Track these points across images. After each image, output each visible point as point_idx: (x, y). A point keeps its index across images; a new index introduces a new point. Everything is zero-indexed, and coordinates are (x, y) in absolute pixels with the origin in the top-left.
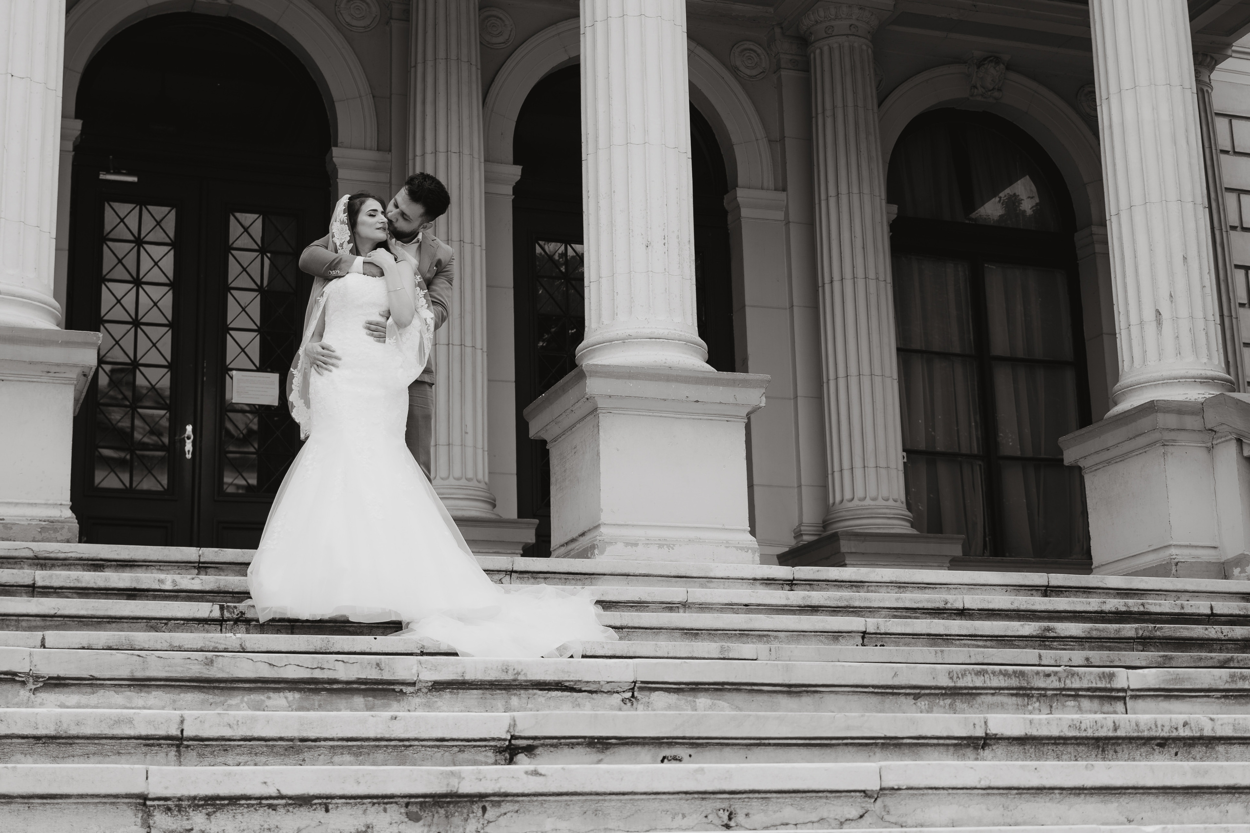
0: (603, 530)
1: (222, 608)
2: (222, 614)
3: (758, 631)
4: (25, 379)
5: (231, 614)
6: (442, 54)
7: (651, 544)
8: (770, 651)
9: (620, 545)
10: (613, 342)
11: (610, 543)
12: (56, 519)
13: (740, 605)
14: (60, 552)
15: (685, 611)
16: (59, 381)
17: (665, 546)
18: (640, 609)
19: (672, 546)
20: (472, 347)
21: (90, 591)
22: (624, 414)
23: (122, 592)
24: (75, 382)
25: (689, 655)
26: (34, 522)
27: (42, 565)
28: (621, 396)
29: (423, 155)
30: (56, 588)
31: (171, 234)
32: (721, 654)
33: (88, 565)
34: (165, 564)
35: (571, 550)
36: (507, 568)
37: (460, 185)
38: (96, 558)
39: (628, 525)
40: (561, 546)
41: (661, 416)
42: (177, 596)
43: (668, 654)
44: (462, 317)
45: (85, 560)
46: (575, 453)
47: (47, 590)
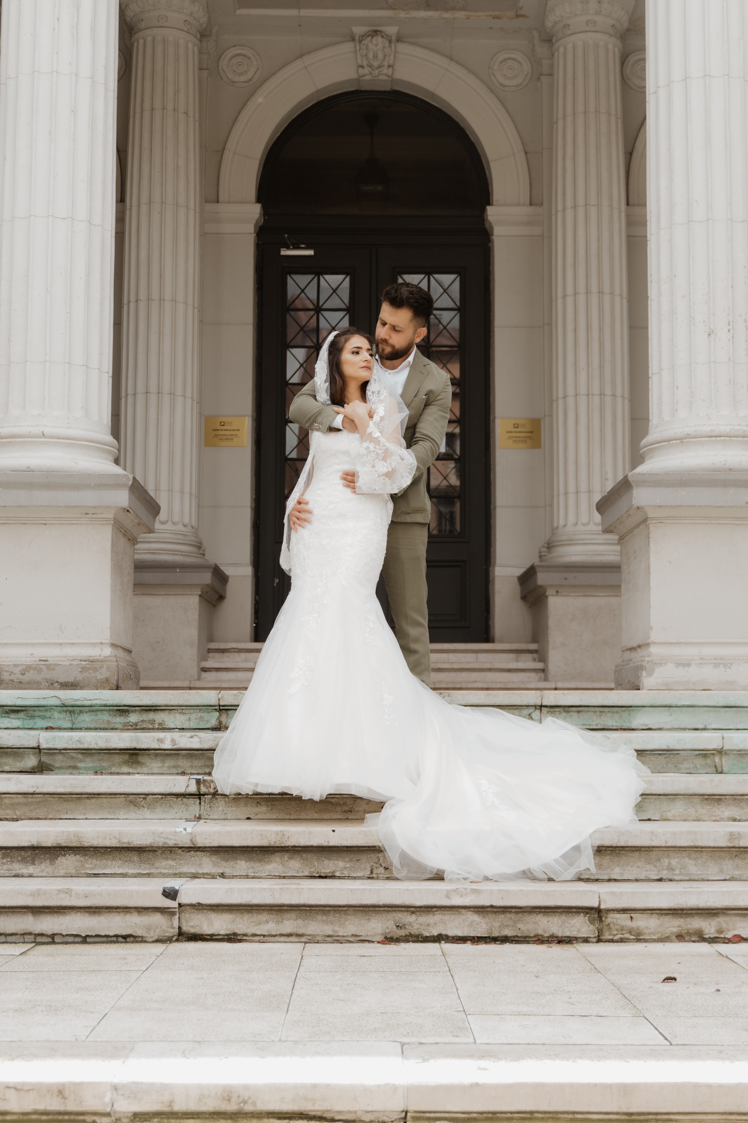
0: (653, 649)
2: (199, 789)
4: (65, 522)
6: (580, 108)
7: (706, 663)
9: (670, 667)
10: (671, 442)
11: (660, 664)
12: (96, 658)
14: (85, 699)
15: (721, 759)
16: (97, 522)
17: (721, 666)
18: (669, 758)
19: (729, 665)
20: (612, 395)
21: (93, 751)
22: (677, 523)
23: (124, 751)
24: (112, 522)
25: (692, 844)
26: (75, 663)
27: (70, 712)
28: (671, 506)
29: (564, 210)
30: (61, 750)
31: (347, 300)
32: (730, 843)
33: (113, 710)
34: (187, 708)
35: (631, 660)
36: (537, 703)
37: (599, 237)
38: (120, 704)
39: (680, 643)
40: (628, 650)
41: (719, 523)
42: (178, 754)
43: (666, 843)
44: (601, 367)
45: (110, 706)
46: (635, 557)
47: (53, 751)
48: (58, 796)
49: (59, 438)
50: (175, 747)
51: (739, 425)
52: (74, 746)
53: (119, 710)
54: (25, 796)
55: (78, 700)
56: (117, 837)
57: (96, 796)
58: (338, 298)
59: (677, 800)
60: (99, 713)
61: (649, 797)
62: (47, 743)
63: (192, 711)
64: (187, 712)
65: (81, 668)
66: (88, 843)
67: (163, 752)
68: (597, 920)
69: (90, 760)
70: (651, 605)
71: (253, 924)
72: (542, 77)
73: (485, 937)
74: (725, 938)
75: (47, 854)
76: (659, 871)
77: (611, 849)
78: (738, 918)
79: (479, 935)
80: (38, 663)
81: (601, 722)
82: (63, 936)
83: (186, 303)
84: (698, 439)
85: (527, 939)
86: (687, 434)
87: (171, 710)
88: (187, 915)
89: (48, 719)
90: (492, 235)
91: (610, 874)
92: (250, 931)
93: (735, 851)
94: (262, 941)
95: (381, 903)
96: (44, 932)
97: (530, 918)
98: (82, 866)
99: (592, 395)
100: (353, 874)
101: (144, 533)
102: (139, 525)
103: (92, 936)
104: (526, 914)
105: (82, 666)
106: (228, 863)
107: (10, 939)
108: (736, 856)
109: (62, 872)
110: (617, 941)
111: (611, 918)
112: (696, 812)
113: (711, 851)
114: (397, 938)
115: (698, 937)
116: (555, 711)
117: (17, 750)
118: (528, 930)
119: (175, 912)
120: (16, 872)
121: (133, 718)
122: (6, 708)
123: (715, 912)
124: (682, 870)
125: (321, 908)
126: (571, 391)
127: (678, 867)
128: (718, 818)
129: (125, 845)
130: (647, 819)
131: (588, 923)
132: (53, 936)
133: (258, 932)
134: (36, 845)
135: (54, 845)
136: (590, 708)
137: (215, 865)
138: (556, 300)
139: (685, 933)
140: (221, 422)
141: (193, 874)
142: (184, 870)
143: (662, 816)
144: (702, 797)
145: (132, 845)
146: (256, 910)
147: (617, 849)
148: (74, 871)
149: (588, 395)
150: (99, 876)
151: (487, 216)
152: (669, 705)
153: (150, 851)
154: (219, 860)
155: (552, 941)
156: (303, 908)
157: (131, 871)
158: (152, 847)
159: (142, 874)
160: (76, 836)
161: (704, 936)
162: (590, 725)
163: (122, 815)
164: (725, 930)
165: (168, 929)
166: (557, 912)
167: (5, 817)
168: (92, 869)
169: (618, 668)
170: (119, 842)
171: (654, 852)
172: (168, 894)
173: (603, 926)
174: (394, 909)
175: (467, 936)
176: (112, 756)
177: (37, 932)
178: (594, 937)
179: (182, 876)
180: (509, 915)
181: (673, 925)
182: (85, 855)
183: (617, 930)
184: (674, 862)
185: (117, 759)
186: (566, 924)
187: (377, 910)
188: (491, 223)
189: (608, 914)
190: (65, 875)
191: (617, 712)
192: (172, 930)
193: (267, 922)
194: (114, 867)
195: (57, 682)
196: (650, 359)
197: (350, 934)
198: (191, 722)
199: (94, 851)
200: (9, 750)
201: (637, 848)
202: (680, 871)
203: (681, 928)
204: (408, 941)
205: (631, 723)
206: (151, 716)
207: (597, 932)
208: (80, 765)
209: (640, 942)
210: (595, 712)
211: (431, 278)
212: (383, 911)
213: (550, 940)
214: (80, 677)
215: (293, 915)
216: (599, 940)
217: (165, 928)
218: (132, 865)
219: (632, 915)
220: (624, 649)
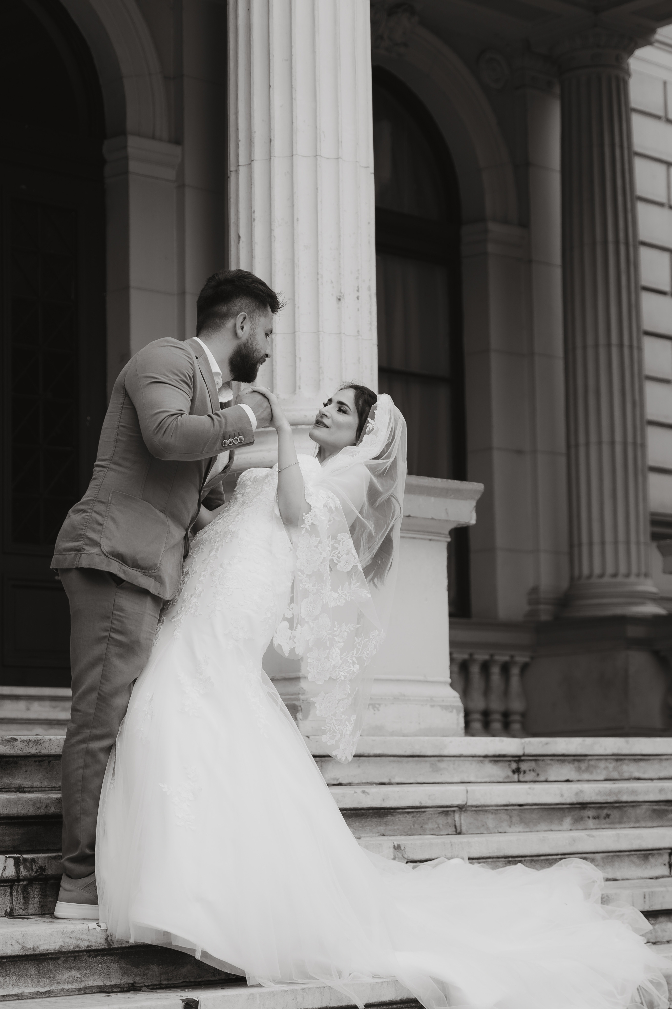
1: (17, 862)
2: (18, 871)
5: (28, 871)
8: (645, 898)
13: (516, 805)
15: (460, 817)
56: (20, 942)
141: (100, 987)
142: (90, 983)
145: (37, 952)
157: (28, 990)
159: (41, 993)
170: (23, 947)
179: (87, 991)
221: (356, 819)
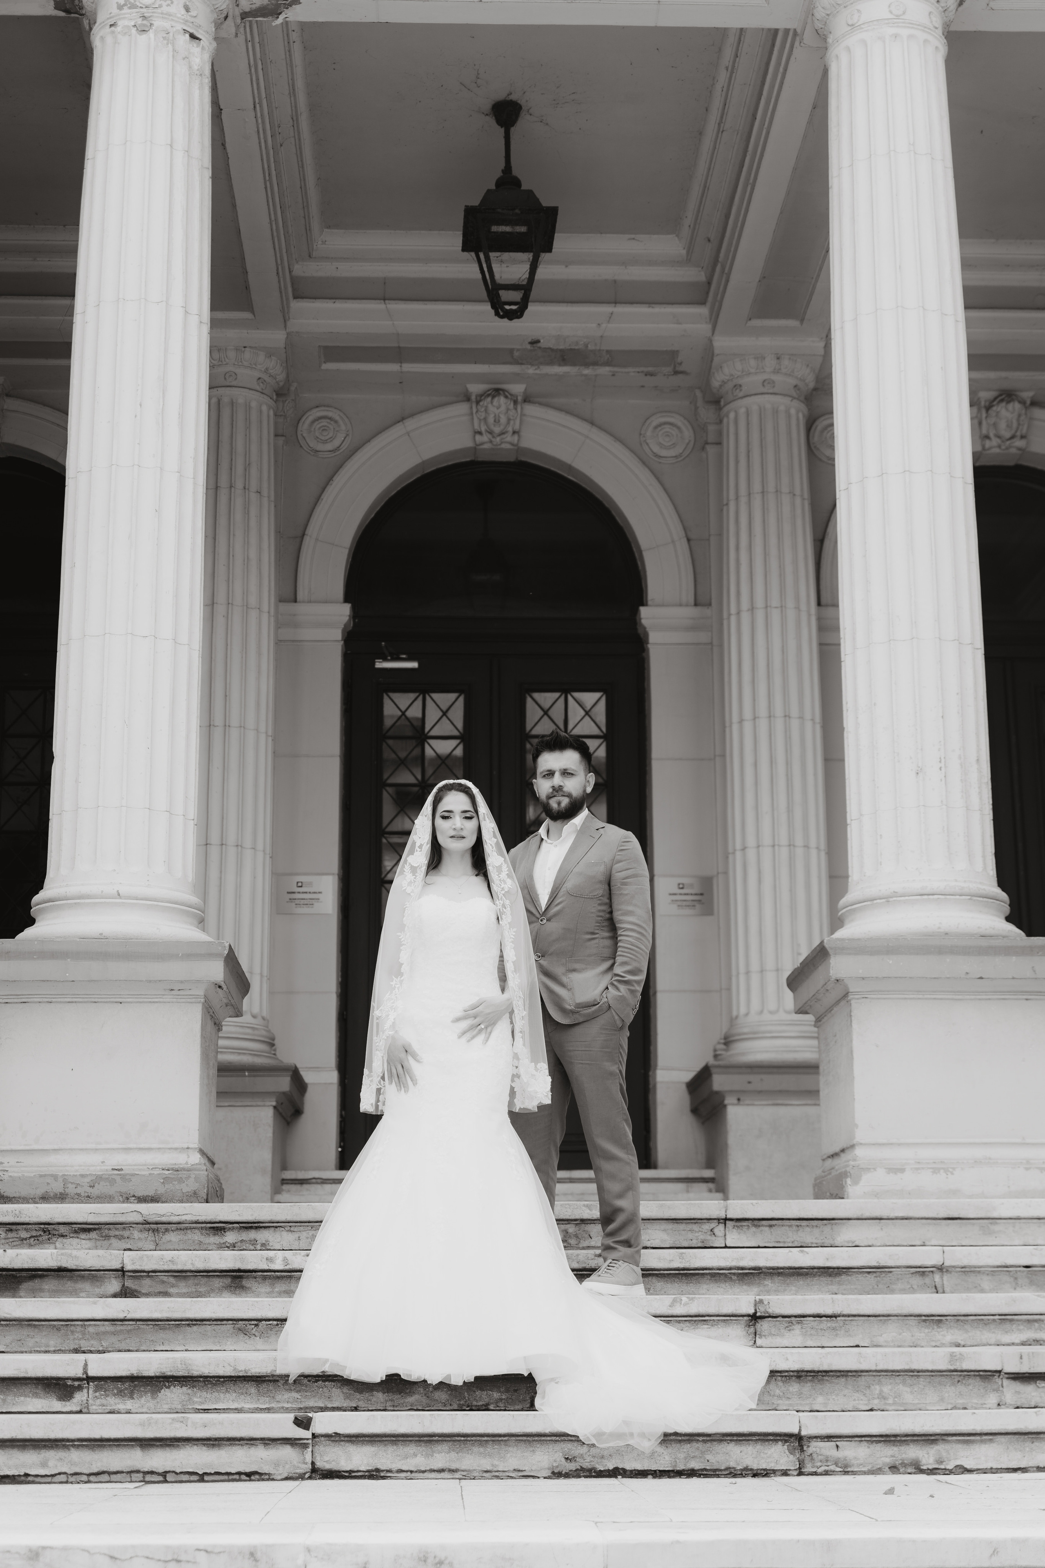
0: (859, 1152)
3: (1026, 1315)
4: (145, 1000)
6: (757, 487)
7: (923, 1168)
9: (880, 1173)
10: (875, 902)
11: (868, 1169)
12: (181, 1166)
13: (1020, 1267)
14: (172, 1214)
15: (942, 1278)
16: (183, 1000)
17: (942, 1171)
18: (880, 1277)
19: (951, 1170)
20: (805, 846)
21: (189, 1274)
22: (885, 999)
23: (225, 1274)
24: (203, 1000)
25: (907, 1367)
26: (156, 1172)
27: (154, 1230)
28: (877, 977)
29: (738, 613)
30: (149, 1272)
31: (460, 725)
32: (951, 1365)
33: (206, 1228)
34: (296, 1224)
35: (833, 1168)
36: (721, 1215)
37: (783, 647)
38: (214, 1220)
39: (891, 1144)
40: (829, 1157)
41: (935, 999)
42: (290, 1277)
43: (876, 1366)
44: (790, 810)
45: (202, 1223)
46: (836, 1042)
47: (139, 1274)
48: (154, 1323)
49: (137, 899)
50: (287, 1268)
51: (956, 881)
52: (166, 1268)
53: (213, 1228)
54: (113, 1323)
55: (163, 1215)
57: (198, 1323)
58: (448, 722)
59: (890, 1322)
60: (189, 1231)
61: (856, 1318)
62: (133, 1264)
63: (302, 1228)
64: (296, 1229)
65: (164, 1179)
66: (197, 1371)
67: (273, 1273)
68: (798, 1449)
69: (184, 1284)
70: (855, 1097)
71: (399, 1458)
72: (708, 447)
73: (669, 1471)
74: (945, 1469)
75: (148, 1386)
76: (869, 1400)
77: (812, 1374)
78: (960, 1446)
79: (661, 1469)
80: (110, 1173)
81: (798, 1239)
82: (176, 1473)
83: (257, 730)
84: (907, 898)
85: (717, 1473)
86: (894, 892)
87: (276, 1227)
88: (322, 1448)
89: (127, 1240)
90: (647, 643)
91: (811, 1404)
92: (395, 1466)
93: (957, 1375)
94: (409, 1478)
95: (547, 1431)
96: (154, 1470)
97: (720, 1447)
98: (190, 1399)
99: (779, 846)
100: (509, 1406)
101: (230, 1017)
102: (227, 1006)
103: (210, 1474)
104: (716, 1443)
105: (165, 1176)
106: (362, 1395)
107: (114, 1477)
108: (959, 1381)
109: (166, 1407)
110: (821, 1474)
111: (815, 1447)
112: (912, 1336)
113: (930, 1375)
114: (566, 1473)
115: (915, 1468)
116: (742, 1226)
117: (96, 1273)
118: (718, 1462)
119: (308, 1444)
120: (111, 1408)
121: (230, 1237)
122: (75, 1226)
123: (933, 1438)
124: (896, 1399)
125: (478, 1438)
126: (751, 841)
127: (892, 1396)
128: (938, 1344)
129: (241, 1374)
130: (855, 1345)
131: (788, 1453)
132: (164, 1474)
133: (404, 1468)
134: (135, 1375)
135: (157, 1374)
136: (784, 1221)
137: (347, 1397)
138: (731, 726)
139: (899, 1464)
140: (297, 883)
141: (321, 1408)
142: (310, 1404)
143: (872, 1341)
144: (919, 1318)
145: (249, 1374)
146: (403, 1441)
147: (820, 1374)
148: (179, 1407)
149: (773, 846)
150: (210, 1411)
151: (640, 619)
152: (879, 1217)
153: (270, 1381)
154: (353, 1392)
155: (746, 1474)
156: (456, 1438)
157: (247, 1406)
158: (273, 1376)
159: (261, 1409)
160: (183, 1363)
161: (922, 1467)
162: (784, 1242)
163: (229, 1344)
164: (945, 1459)
165: (300, 1465)
166: (752, 1440)
167: (89, 1348)
168: (202, 1403)
169: (818, 1181)
170: (235, 1369)
171: (863, 1378)
172: (300, 1422)
173: (805, 1457)
174: (562, 1438)
175: (647, 1470)
176: (211, 1279)
177: (146, 1470)
178: (794, 1470)
180: (694, 1444)
181: (886, 1454)
182: (194, 1387)
183: (821, 1461)
184: (886, 1389)
185: (217, 1283)
186: (762, 1454)
187: (543, 1440)
188: (645, 628)
189: (809, 1442)
190: (169, 1411)
191: (817, 1226)
192: (304, 1466)
193: (415, 1455)
194: (228, 1401)
195: (134, 1196)
196: (848, 802)
197: (512, 1469)
198: (301, 1242)
199: (204, 1381)
200: (86, 1272)
201: (842, 1373)
202: (894, 1401)
203: (894, 1459)
204: (579, 1477)
205: (834, 1240)
206: (252, 1234)
207: (798, 1463)
208: (172, 1290)
209: (848, 1474)
210: (790, 1226)
211: (570, 697)
212: (550, 1441)
213: (743, 1473)
214: (161, 1190)
215: (445, 1447)
216: (801, 1474)
217: (295, 1463)
218: (248, 1398)
219: (838, 1443)
220: (825, 1157)
221: (799, 1278)
